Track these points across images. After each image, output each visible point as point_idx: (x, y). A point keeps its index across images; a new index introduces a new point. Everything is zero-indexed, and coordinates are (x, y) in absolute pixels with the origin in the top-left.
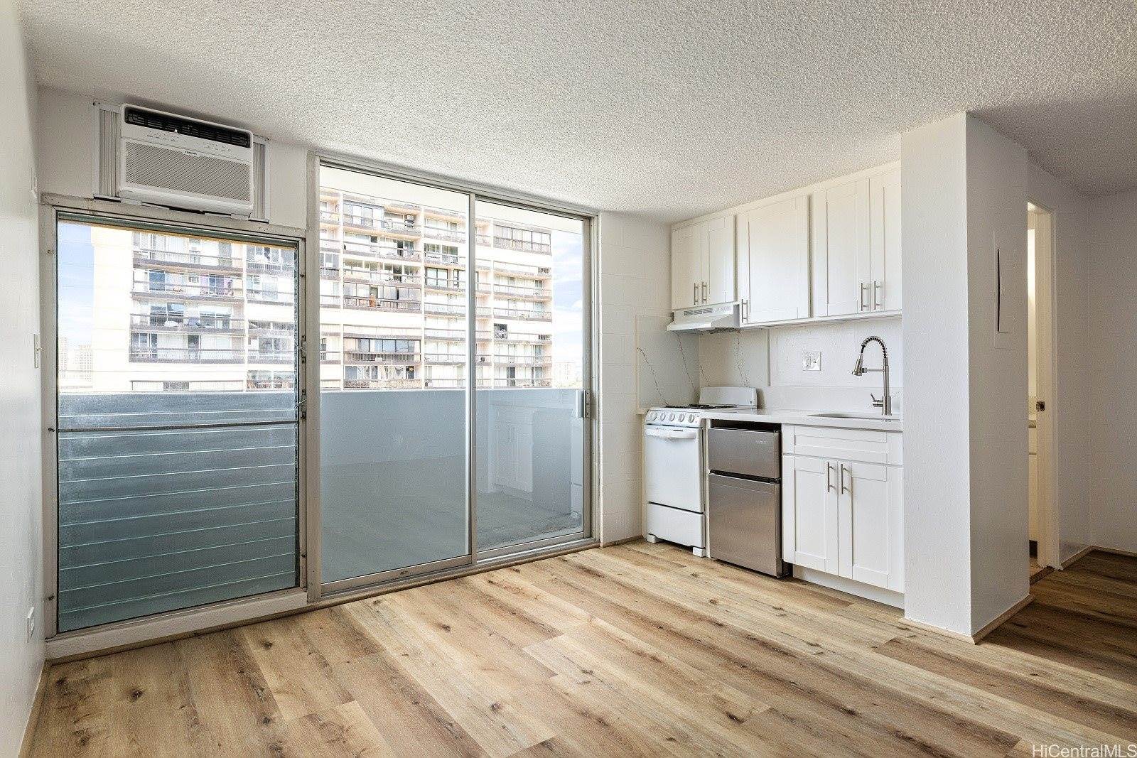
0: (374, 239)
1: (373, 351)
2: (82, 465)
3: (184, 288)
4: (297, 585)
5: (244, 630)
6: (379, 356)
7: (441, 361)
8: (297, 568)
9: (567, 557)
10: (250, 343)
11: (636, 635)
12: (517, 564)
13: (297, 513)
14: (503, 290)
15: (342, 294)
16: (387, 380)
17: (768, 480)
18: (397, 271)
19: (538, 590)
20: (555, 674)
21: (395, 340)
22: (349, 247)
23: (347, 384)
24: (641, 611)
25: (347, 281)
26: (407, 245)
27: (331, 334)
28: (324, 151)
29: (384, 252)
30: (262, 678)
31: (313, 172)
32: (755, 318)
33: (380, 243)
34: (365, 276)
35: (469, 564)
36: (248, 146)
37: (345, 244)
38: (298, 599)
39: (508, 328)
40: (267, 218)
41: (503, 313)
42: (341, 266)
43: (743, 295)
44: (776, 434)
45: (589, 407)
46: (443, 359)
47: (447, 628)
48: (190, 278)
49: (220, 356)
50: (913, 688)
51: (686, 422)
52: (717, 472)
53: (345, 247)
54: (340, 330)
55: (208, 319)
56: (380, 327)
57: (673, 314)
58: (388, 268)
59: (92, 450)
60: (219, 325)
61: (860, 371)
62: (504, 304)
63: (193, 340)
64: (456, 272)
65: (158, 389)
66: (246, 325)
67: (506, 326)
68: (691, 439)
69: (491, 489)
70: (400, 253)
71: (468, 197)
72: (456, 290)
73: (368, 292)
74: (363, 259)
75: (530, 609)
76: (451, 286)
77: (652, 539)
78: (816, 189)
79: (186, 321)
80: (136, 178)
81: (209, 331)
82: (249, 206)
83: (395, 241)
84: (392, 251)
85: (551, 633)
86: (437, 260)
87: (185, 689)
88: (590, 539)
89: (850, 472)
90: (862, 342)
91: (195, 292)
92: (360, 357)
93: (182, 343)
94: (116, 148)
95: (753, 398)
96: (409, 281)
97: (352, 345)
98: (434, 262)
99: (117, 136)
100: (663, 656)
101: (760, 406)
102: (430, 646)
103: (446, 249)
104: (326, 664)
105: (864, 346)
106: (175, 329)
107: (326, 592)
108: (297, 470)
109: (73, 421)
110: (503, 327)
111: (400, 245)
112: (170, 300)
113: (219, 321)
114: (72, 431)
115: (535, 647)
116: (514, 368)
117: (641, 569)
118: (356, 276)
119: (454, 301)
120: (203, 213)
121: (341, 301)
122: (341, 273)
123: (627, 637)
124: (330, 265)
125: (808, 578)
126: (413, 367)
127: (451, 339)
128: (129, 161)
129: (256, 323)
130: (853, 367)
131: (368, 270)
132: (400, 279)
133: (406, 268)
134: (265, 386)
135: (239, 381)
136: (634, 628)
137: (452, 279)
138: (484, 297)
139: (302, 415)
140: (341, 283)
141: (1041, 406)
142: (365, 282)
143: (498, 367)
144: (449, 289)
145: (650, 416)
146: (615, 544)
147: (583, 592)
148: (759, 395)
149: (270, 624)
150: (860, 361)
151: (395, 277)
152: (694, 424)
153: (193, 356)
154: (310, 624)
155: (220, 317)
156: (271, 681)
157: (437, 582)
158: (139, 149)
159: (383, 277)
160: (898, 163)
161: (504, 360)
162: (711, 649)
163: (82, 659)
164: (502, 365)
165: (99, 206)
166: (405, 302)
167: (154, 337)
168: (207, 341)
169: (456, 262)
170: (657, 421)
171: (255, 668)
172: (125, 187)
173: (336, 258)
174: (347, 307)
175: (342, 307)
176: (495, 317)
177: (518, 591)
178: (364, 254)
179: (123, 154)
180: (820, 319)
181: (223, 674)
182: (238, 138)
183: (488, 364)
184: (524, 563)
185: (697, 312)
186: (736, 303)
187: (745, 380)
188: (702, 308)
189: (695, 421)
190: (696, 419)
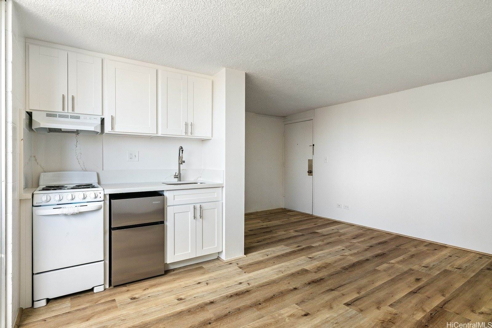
51: (88, 199)
61: (182, 162)
77: (42, 303)
95: (96, 178)
145: (40, 198)
152: (98, 199)
186: (103, 117)
187: (83, 167)
188: (69, 114)
189: (99, 197)
190: (99, 195)
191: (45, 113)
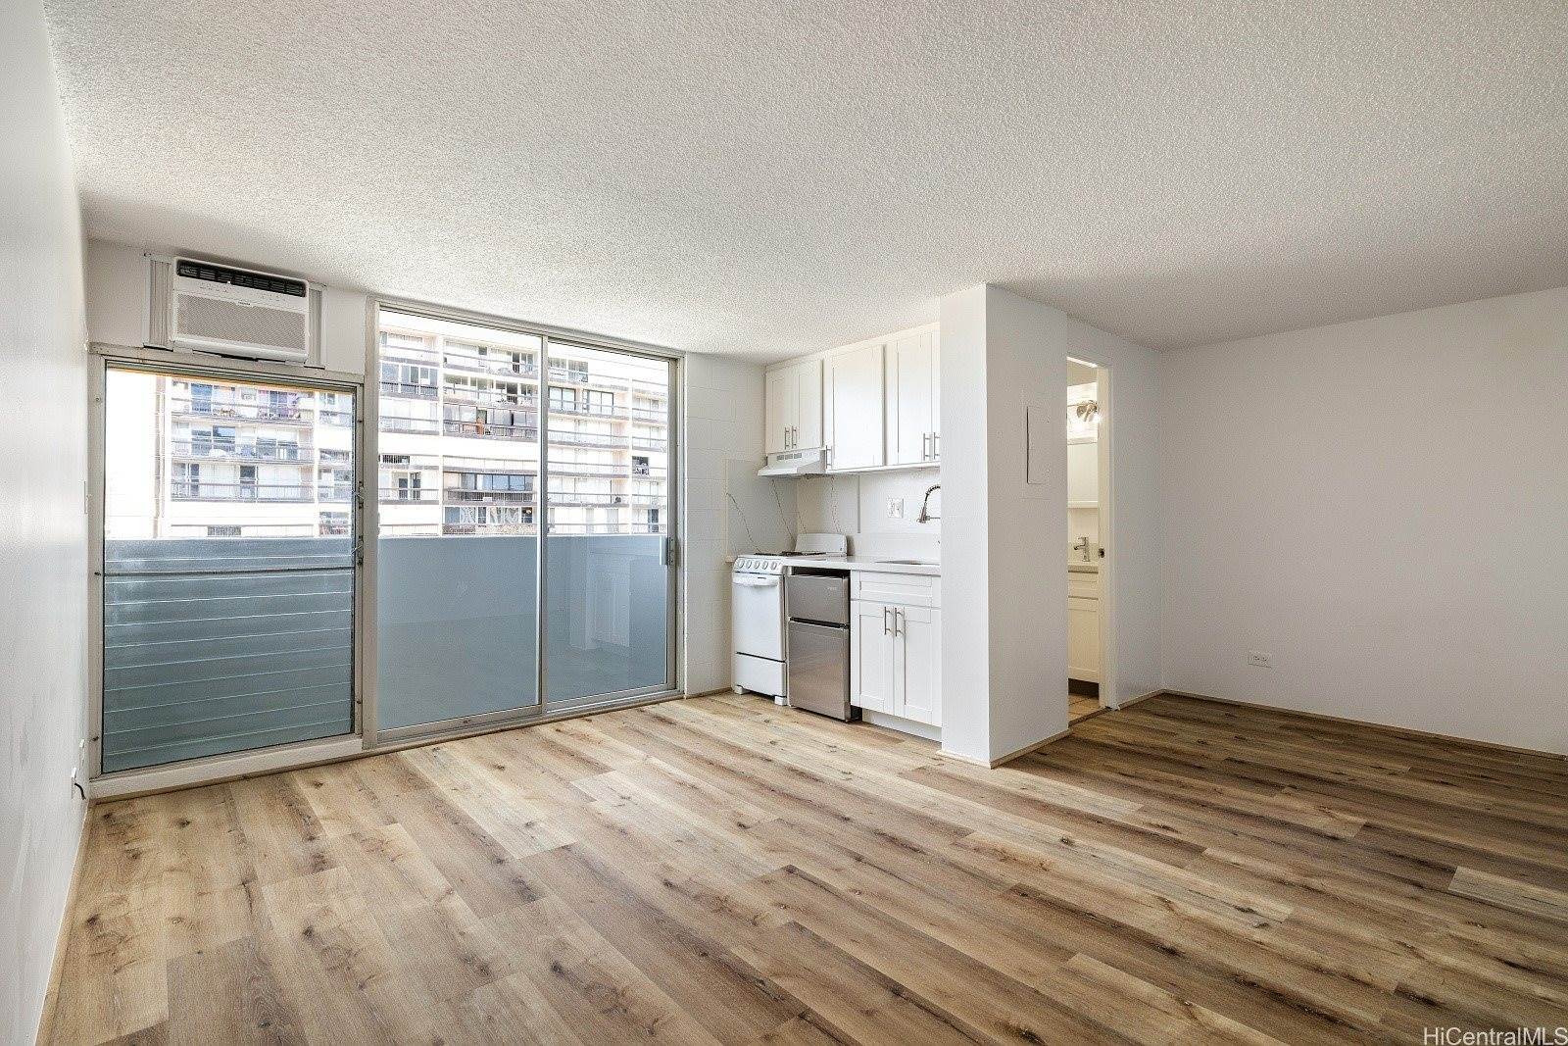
0: (483, 351)
1: (480, 488)
2: (128, 609)
3: (236, 409)
4: (352, 731)
5: (294, 774)
6: (487, 495)
7: (566, 501)
8: (353, 715)
9: (645, 708)
10: (320, 478)
11: (685, 770)
12: (590, 715)
13: (353, 659)
14: (643, 415)
15: (441, 417)
16: (497, 525)
17: (837, 625)
18: (512, 389)
19: (603, 736)
20: (593, 800)
21: (509, 475)
22: (451, 360)
23: (447, 529)
24: (699, 752)
25: (448, 401)
26: (524, 359)
27: (427, 468)
28: (383, 296)
29: (495, 367)
30: (310, 809)
31: (373, 318)
32: (839, 464)
33: (490, 355)
34: (470, 397)
35: (539, 713)
36: (303, 295)
37: (447, 357)
38: (353, 745)
39: (650, 462)
40: (323, 363)
41: (644, 444)
42: (441, 383)
43: (828, 442)
44: (846, 580)
45: (673, 554)
46: (567, 499)
47: (501, 768)
48: (243, 396)
49: (281, 493)
50: (913, 802)
51: (769, 570)
52: (799, 620)
53: (446, 360)
54: (440, 463)
55: (267, 447)
56: (489, 459)
57: (766, 460)
58: (500, 386)
59: (137, 594)
60: (283, 454)
61: (924, 518)
62: (645, 432)
63: (248, 471)
64: (586, 393)
65: (202, 534)
66: (317, 455)
68: (773, 586)
69: (590, 645)
70: (516, 368)
71: (539, 339)
72: (585, 415)
73: (474, 416)
74: (469, 375)
75: (588, 751)
76: (580, 410)
77: (739, 691)
78: (888, 339)
79: (238, 450)
80: (188, 328)
81: (268, 463)
82: (303, 355)
83: (509, 353)
84: (506, 366)
85: (602, 769)
86: (561, 377)
87: (233, 818)
88: (674, 692)
89: (903, 615)
90: (926, 491)
91: (252, 413)
92: (465, 496)
93: (232, 476)
94: (166, 300)
95: (843, 545)
96: (527, 403)
97: (454, 481)
98: (558, 380)
99: (168, 287)
100: (703, 785)
101: (850, 553)
102: (481, 783)
103: (572, 366)
104: (375, 798)
105: (928, 495)
106: (222, 460)
107: (382, 739)
108: (353, 616)
109: (119, 566)
110: (643, 461)
111: (516, 359)
112: (217, 423)
113: (282, 450)
114: (119, 575)
115: (585, 782)
116: (657, 510)
117: (717, 718)
118: (459, 395)
119: (582, 428)
120: (257, 360)
121: (440, 427)
122: (440, 392)
123: (675, 771)
124: (426, 382)
125: (875, 721)
126: (531, 509)
127: (578, 475)
128: (181, 313)
129: (329, 452)
130: (918, 515)
131: (475, 388)
132: (515, 400)
133: (523, 386)
134: (339, 532)
135: (309, 525)
136: (687, 765)
137: (581, 400)
138: (620, 424)
139: (359, 561)
140: (441, 403)
141: (1102, 553)
142: (472, 403)
143: (637, 508)
144: (577, 414)
145: (738, 563)
146: (700, 696)
147: (649, 736)
148: (849, 542)
149: (321, 769)
150: (924, 509)
151: (509, 398)
152: (774, 572)
153: (247, 493)
154: (363, 769)
155: (283, 445)
156: (318, 810)
157: (502, 731)
158: (192, 301)
159: (493, 398)
160: (936, 326)
161: (644, 501)
162: (749, 779)
163: (129, 799)
164: (641, 506)
165: (149, 354)
166: (521, 429)
167: (195, 468)
168: (265, 474)
169: (585, 380)
170: (744, 569)
171: (304, 801)
172: (177, 337)
173: (434, 374)
174: (448, 433)
175: (441, 433)
176: (634, 448)
177: (584, 737)
178: (470, 369)
179: (175, 306)
180: (893, 467)
181: (271, 807)
182: (292, 286)
183: (626, 506)
184: (599, 713)
185: (788, 457)
186: (823, 449)
187: (837, 527)
188: (792, 452)
189: (780, 570)
190: (782, 568)
191: (774, 457)
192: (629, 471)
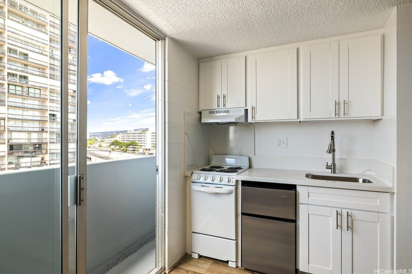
7: (18, 130)
14: (53, 98)
17: (286, 220)
41: (53, 109)
44: (293, 191)
52: (246, 214)
57: (200, 113)
64: (27, 88)
67: (56, 115)
72: (27, 96)
76: (25, 94)
77: (195, 256)
78: (302, 45)
89: (351, 216)
101: (250, 167)
137: (25, 91)
138: (44, 101)
143: (52, 133)
145: (196, 177)
148: (250, 160)
152: (231, 184)
169: (27, 83)
170: (201, 181)
176: (50, 110)
183: (47, 132)
185: (219, 113)
186: (246, 108)
187: (240, 152)
188: (222, 110)
189: (231, 182)
190: (232, 180)
191: (208, 111)
192: (48, 119)
